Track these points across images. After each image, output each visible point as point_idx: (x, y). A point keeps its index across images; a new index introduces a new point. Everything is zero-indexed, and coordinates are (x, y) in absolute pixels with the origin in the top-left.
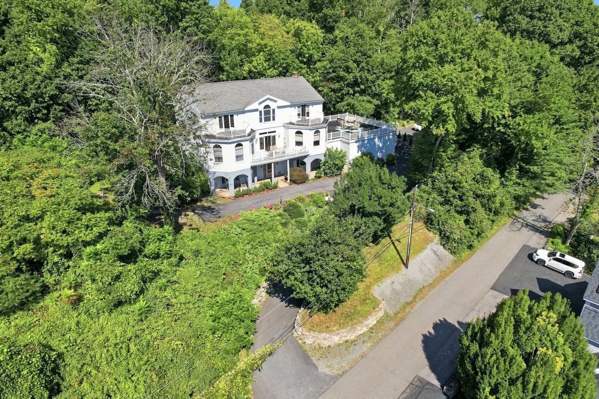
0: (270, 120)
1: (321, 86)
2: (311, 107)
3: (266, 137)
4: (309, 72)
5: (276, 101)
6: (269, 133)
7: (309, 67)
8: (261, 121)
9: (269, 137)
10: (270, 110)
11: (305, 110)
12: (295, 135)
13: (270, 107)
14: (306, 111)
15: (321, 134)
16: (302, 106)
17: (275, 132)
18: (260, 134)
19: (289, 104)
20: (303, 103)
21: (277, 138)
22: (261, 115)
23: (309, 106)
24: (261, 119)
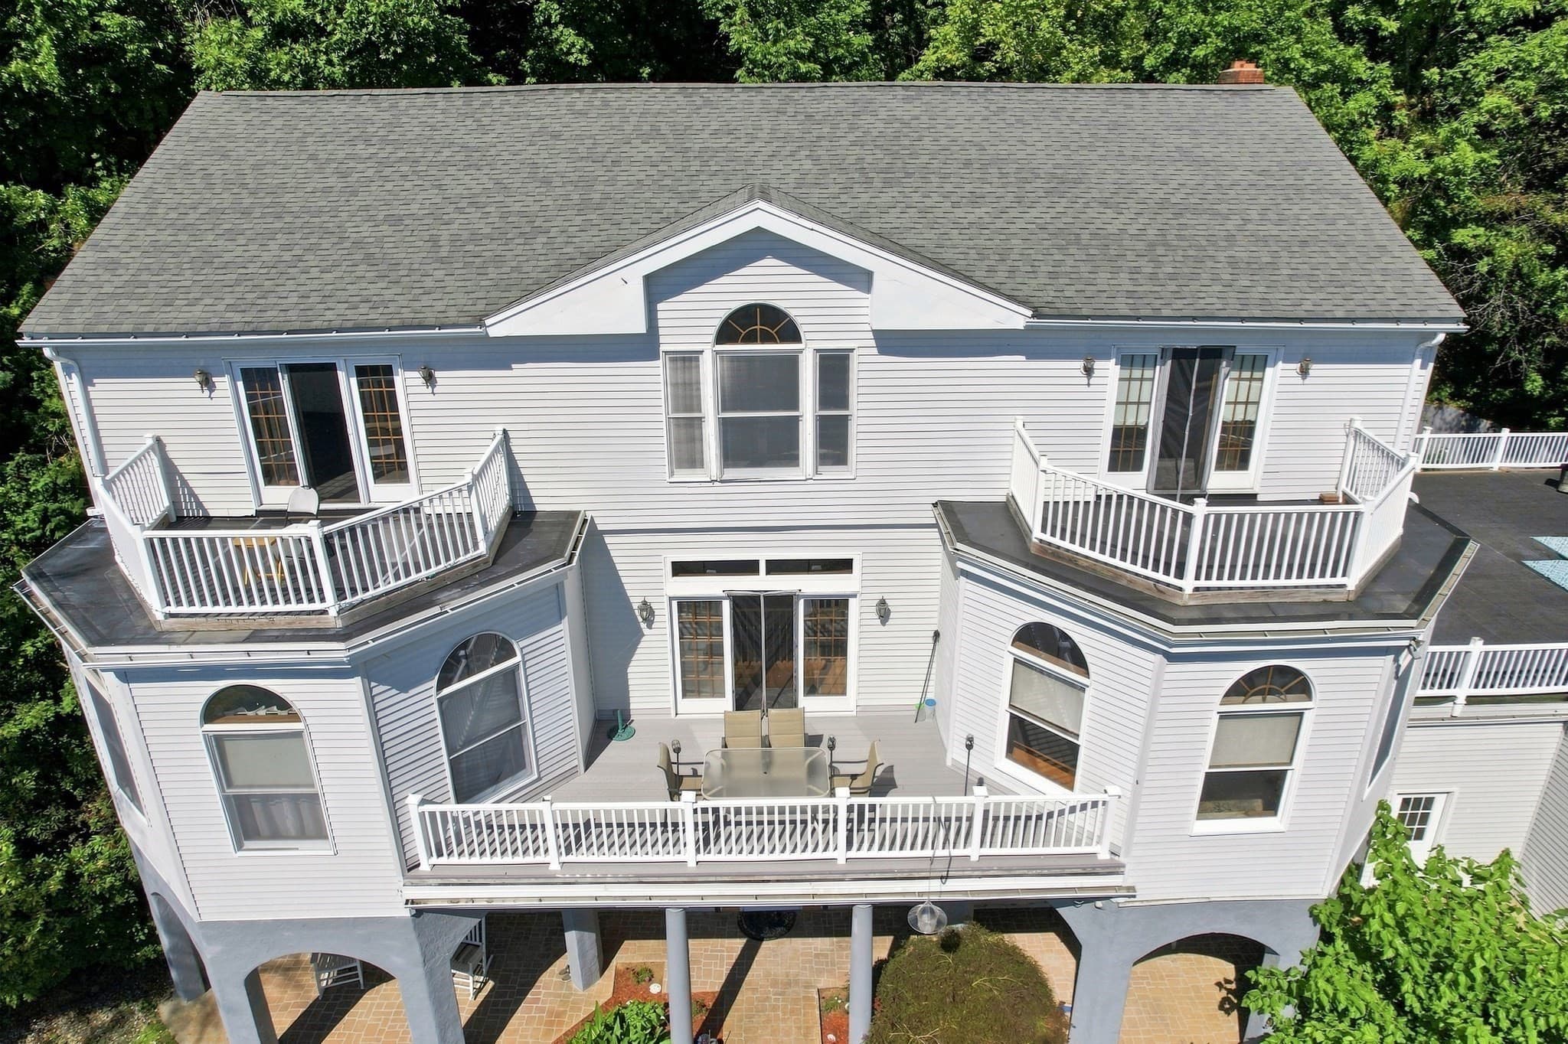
0: (788, 455)
1: (1480, 220)
2: (1279, 375)
3: (743, 605)
4: (1401, 116)
5: (861, 279)
6: (776, 567)
7: (1409, 82)
8: (688, 455)
9: (783, 603)
10: (791, 363)
11: (1207, 393)
12: (1008, 653)
13: (792, 334)
14: (1223, 413)
15: (1313, 710)
16: (1182, 357)
17: (843, 566)
18: (681, 569)
19: (1016, 318)
20: (1196, 333)
21: (858, 621)
22: (686, 394)
23: (1257, 363)
24: (686, 434)
